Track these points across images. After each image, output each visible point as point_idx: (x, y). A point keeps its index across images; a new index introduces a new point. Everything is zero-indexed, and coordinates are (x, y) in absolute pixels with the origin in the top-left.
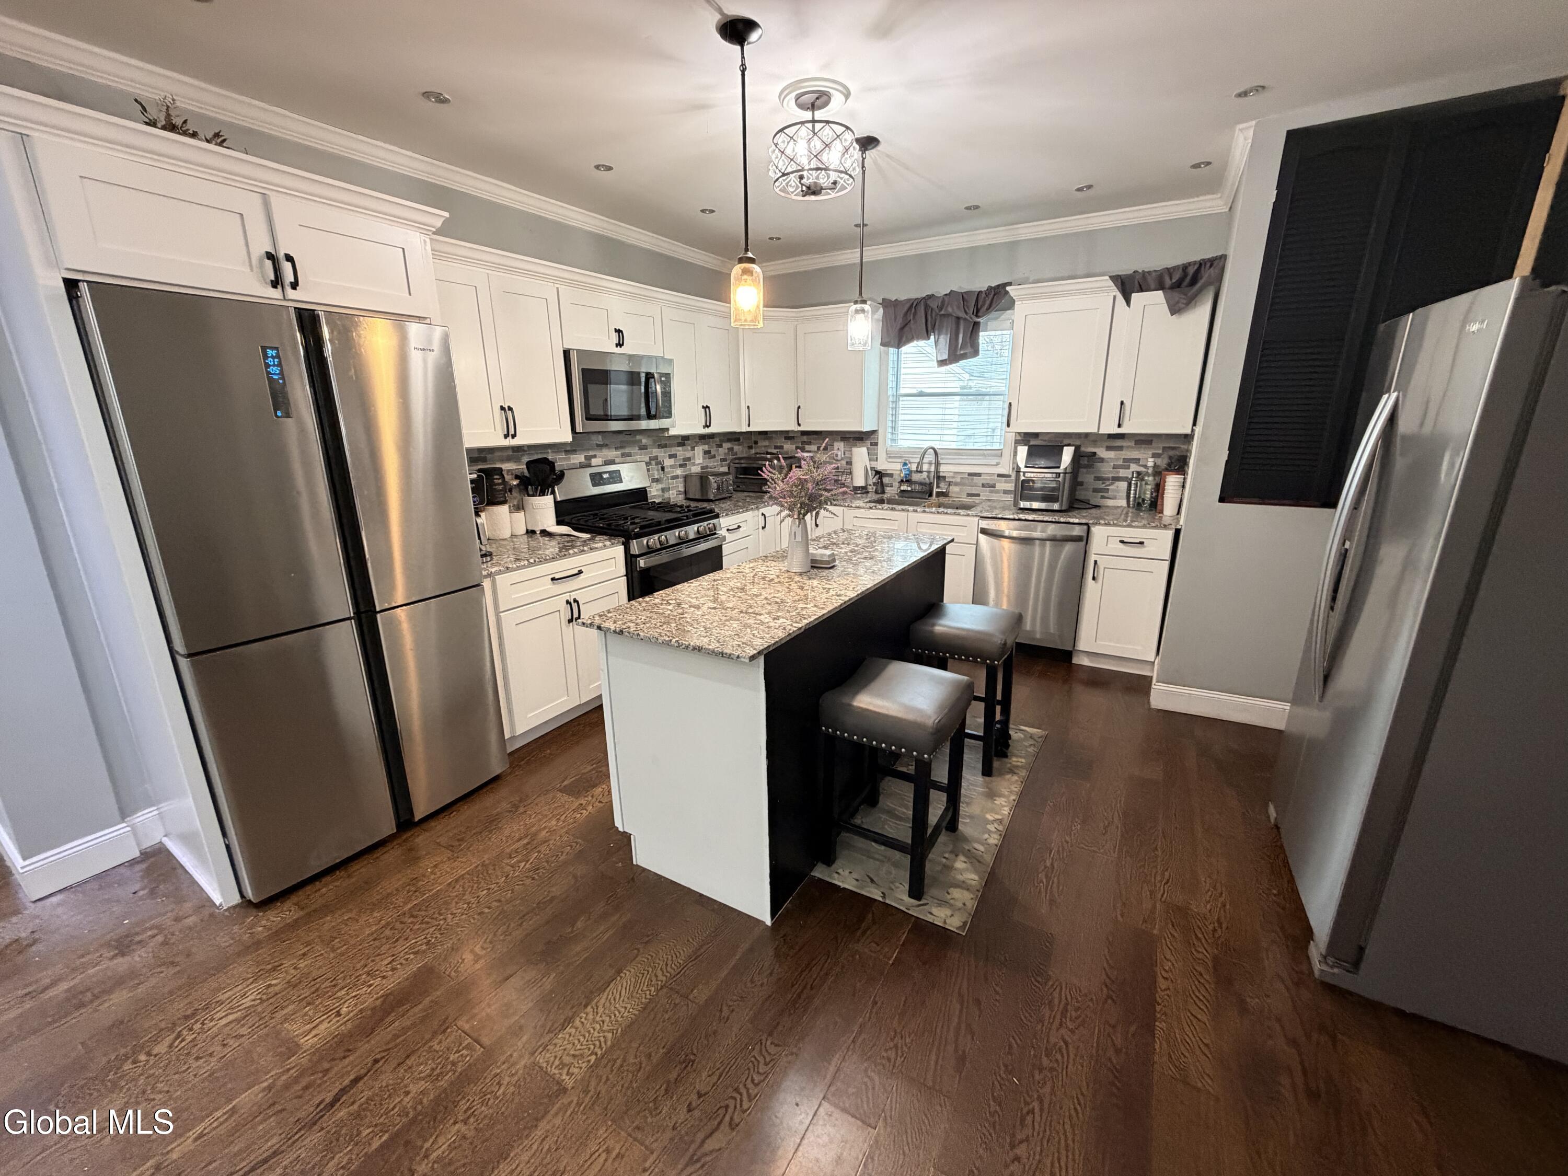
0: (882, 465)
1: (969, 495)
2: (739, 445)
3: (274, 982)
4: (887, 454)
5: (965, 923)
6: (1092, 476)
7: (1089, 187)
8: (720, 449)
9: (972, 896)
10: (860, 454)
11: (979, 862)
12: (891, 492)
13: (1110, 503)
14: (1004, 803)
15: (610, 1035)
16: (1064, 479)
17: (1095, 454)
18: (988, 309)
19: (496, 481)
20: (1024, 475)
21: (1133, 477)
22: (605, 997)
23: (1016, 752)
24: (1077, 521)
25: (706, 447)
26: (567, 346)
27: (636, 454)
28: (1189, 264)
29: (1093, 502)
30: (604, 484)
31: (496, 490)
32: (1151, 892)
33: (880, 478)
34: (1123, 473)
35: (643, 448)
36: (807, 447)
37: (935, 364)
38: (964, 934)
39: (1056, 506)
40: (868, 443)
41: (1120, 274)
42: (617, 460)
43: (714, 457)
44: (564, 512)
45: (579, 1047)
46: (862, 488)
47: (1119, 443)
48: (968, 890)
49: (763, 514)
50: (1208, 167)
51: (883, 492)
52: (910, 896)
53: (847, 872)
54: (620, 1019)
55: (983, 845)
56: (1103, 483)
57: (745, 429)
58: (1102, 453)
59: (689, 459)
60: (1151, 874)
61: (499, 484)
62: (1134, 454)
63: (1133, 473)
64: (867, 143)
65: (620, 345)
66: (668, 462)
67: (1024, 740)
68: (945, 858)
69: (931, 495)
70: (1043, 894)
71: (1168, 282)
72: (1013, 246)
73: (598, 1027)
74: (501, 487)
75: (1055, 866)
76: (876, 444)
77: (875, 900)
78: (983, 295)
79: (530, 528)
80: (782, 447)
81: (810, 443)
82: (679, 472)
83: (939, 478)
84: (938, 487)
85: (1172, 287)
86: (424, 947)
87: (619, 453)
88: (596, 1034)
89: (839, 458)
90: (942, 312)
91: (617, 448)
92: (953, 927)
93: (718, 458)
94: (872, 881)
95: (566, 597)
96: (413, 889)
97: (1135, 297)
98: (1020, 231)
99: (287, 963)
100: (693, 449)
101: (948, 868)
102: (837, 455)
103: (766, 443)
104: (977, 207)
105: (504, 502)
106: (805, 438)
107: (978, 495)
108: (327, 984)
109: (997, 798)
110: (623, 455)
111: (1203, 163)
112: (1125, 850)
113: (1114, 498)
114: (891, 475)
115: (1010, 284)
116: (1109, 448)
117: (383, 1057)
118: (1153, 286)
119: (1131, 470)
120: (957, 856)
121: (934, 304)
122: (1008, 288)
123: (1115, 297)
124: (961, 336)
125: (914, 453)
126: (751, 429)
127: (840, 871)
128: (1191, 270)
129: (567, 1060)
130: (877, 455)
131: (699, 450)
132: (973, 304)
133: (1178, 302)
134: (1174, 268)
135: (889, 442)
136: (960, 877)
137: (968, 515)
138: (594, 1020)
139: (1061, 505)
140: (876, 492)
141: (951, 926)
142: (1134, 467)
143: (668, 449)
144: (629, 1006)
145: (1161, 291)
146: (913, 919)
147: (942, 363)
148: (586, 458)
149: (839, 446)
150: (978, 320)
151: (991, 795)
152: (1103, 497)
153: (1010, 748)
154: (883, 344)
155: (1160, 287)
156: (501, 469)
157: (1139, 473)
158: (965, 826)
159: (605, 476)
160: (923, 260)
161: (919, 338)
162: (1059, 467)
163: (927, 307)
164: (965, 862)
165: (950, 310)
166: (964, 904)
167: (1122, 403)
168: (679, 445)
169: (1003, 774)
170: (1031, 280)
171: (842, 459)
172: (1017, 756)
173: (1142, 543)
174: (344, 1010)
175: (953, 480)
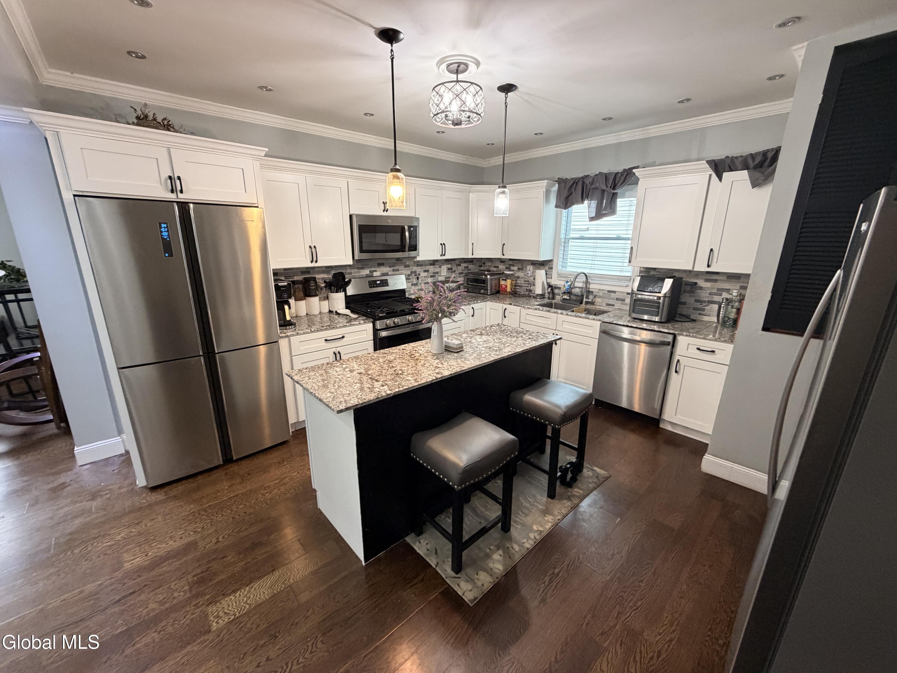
0: (554, 281)
1: (608, 305)
2: (472, 265)
3: (134, 530)
4: (558, 275)
5: (475, 599)
6: (693, 299)
7: (688, 100)
8: (459, 267)
9: (491, 580)
10: (541, 274)
11: (510, 557)
12: (558, 298)
13: (706, 318)
14: (550, 520)
15: (248, 606)
16: (664, 301)
17: (696, 283)
18: (621, 184)
19: (311, 285)
20: (636, 296)
21: (723, 302)
22: (258, 583)
23: (579, 485)
24: (666, 331)
25: (449, 266)
26: (352, 213)
27: (402, 270)
28: (768, 151)
29: (692, 317)
30: (377, 287)
31: (311, 289)
32: (619, 613)
33: (552, 290)
34: (716, 298)
35: (407, 266)
36: (512, 268)
37: (588, 220)
38: (471, 605)
39: (657, 319)
40: (547, 268)
41: (715, 159)
42: (390, 273)
43: (455, 271)
44: (351, 302)
45: (230, 609)
46: (541, 295)
47: (714, 277)
48: (491, 575)
49: (473, 308)
50: (781, 79)
51: (553, 298)
52: (452, 570)
53: (424, 544)
54: (258, 599)
55: (519, 546)
56: (701, 304)
57: (470, 256)
58: (701, 283)
59: (437, 273)
60: (627, 600)
61: (313, 286)
62: (726, 286)
63: (723, 299)
64: (507, 88)
65: (385, 210)
66: (423, 274)
67: (591, 477)
68: (490, 549)
69: (581, 303)
70: (540, 592)
71: (752, 165)
72: (646, 141)
73: (245, 599)
74: (314, 287)
75: (560, 575)
76: (552, 268)
77: (431, 566)
78: (620, 175)
79: (331, 310)
80: (498, 267)
81: (513, 266)
82: (430, 280)
83: (589, 292)
84: (587, 298)
85: (755, 168)
86: (200, 530)
87: (391, 269)
88: (242, 604)
89: (529, 275)
90: (593, 186)
91: (390, 267)
92: (467, 598)
93: (457, 272)
94: (436, 553)
95: (334, 350)
96: (215, 496)
97: (725, 175)
98: (652, 131)
99: (144, 522)
100: (440, 267)
101: (488, 556)
102: (528, 274)
103: (490, 264)
104: (610, 119)
105: (316, 295)
106: (511, 262)
107: (613, 305)
108: (152, 538)
109: (548, 516)
110: (393, 270)
111: (777, 76)
112: (618, 575)
113: (709, 315)
114: (559, 288)
115: (637, 167)
116: (707, 280)
117: (148, 585)
118: (740, 167)
119: (723, 297)
120: (498, 549)
121: (587, 181)
122: (634, 171)
123: (710, 176)
124: (605, 201)
125: (573, 275)
126: (475, 256)
127: (422, 541)
128: (770, 155)
129: (221, 614)
130: (551, 275)
131: (444, 268)
132: (612, 180)
133: (757, 179)
134: (757, 154)
135: (560, 267)
136: (491, 565)
137: (594, 319)
138: (245, 596)
139: (661, 318)
140: (549, 298)
141: (466, 597)
142: (725, 295)
143: (423, 267)
144: (266, 592)
145: (746, 171)
146: (447, 586)
147: (592, 219)
148: (370, 271)
149: (530, 268)
150: (616, 191)
151: (546, 512)
152: (700, 314)
153: (578, 481)
154: (556, 206)
155: (745, 167)
156: (315, 278)
157: (727, 299)
158: (515, 531)
159: (378, 282)
160: (586, 152)
161: (577, 202)
162: (660, 293)
163: (583, 183)
164: (501, 556)
165: (597, 185)
166: (483, 585)
167: (712, 250)
168: (431, 265)
169: (563, 500)
170: (657, 164)
171: (531, 276)
172: (579, 488)
173: (713, 352)
174: (150, 554)
175: (598, 294)
